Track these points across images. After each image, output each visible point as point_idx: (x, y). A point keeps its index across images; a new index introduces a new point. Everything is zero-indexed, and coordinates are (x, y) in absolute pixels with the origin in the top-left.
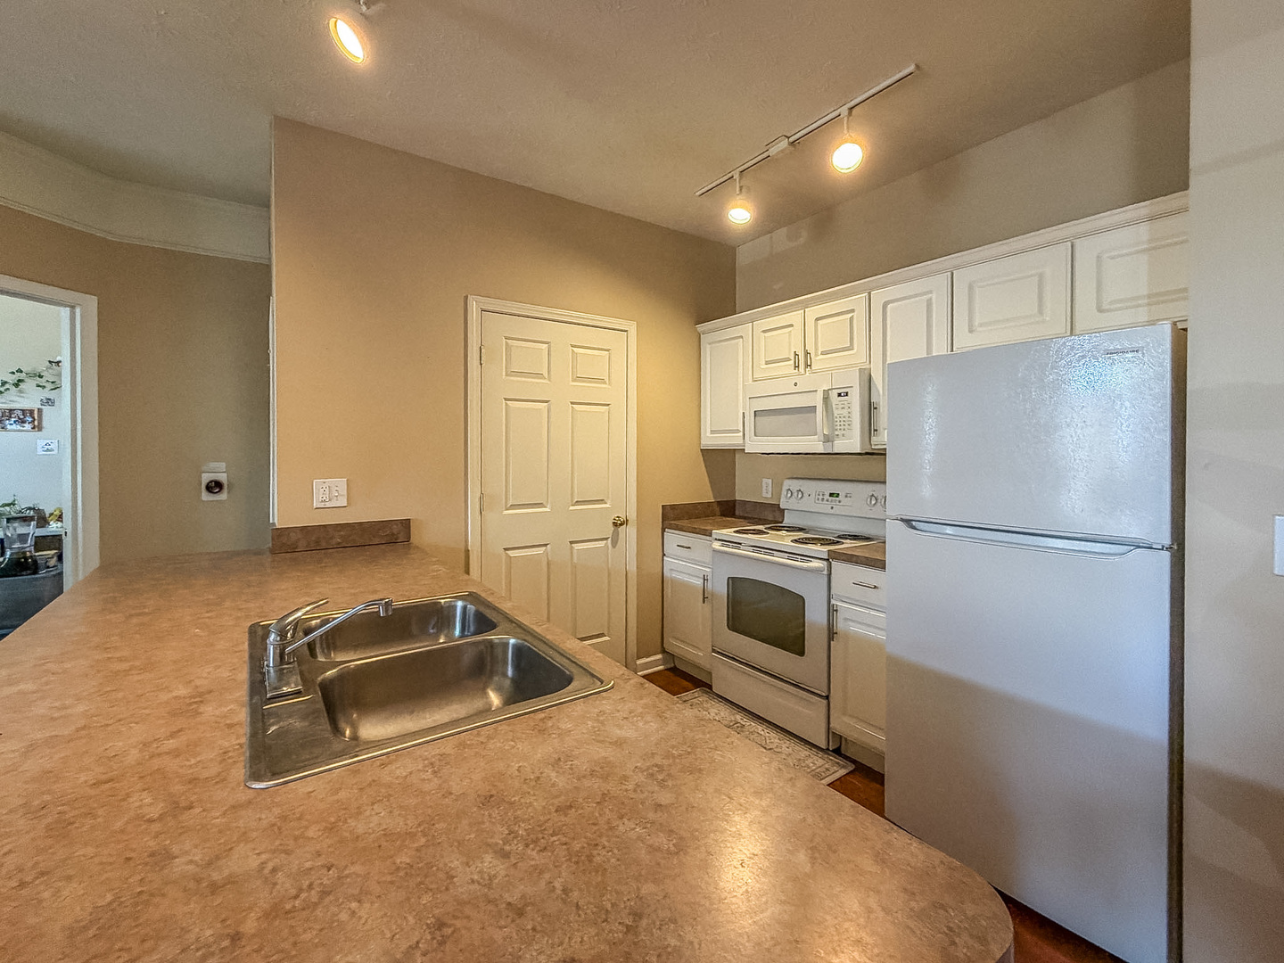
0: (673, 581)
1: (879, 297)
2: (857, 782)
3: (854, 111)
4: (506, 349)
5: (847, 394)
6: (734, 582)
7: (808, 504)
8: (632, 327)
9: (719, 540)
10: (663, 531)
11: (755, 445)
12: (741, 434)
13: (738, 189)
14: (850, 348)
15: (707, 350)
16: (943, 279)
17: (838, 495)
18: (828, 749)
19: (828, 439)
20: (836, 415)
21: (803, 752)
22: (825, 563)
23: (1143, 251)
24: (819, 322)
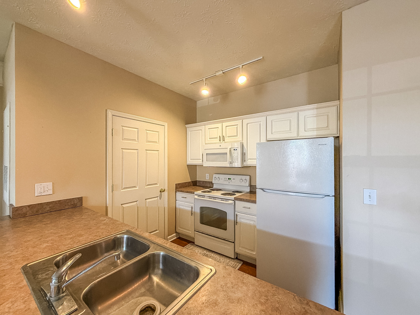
0: (180, 209)
1: (245, 121)
2: (245, 267)
3: (243, 67)
4: (122, 130)
5: (236, 150)
6: (202, 208)
7: (221, 182)
8: (166, 125)
9: (196, 195)
10: (176, 192)
11: (206, 164)
12: (201, 160)
13: (205, 84)
14: (237, 136)
15: (189, 133)
16: (264, 118)
17: (231, 179)
18: (234, 258)
19: (231, 163)
20: (233, 156)
21: (228, 260)
22: (233, 201)
23: (315, 116)
24: (227, 127)
